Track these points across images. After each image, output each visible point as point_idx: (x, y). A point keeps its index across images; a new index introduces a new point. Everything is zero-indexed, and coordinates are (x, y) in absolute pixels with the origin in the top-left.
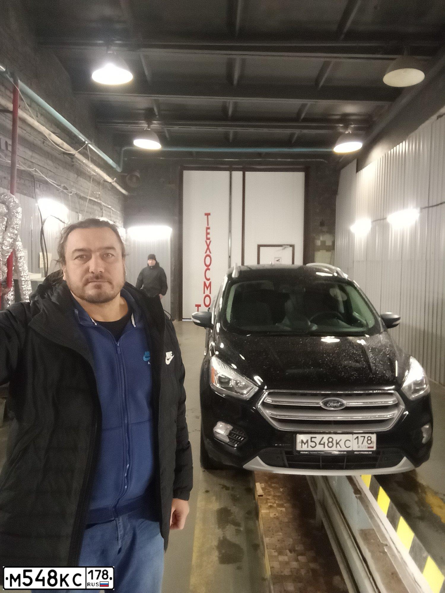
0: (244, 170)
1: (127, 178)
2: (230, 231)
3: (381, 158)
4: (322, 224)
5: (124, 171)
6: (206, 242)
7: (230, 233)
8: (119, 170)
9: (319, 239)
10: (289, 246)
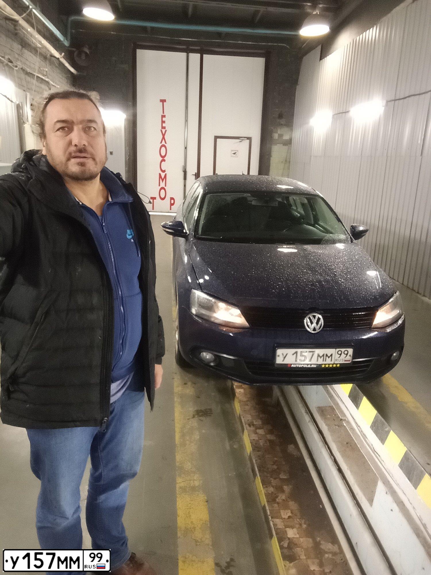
0: (202, 52)
1: (76, 54)
2: (186, 121)
3: (348, 45)
4: (280, 116)
5: (72, 45)
6: (161, 131)
7: (186, 122)
8: (66, 43)
9: (277, 133)
10: (246, 139)
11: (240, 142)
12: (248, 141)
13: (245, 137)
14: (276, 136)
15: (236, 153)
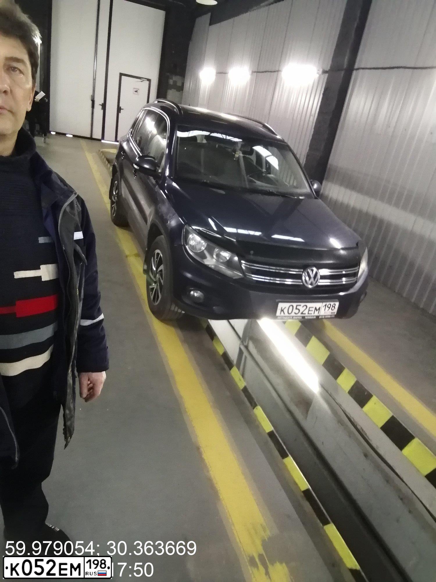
9: (172, 79)
10: (146, 80)
11: (142, 81)
12: (148, 82)
13: (145, 79)
14: (171, 82)
15: (137, 91)
